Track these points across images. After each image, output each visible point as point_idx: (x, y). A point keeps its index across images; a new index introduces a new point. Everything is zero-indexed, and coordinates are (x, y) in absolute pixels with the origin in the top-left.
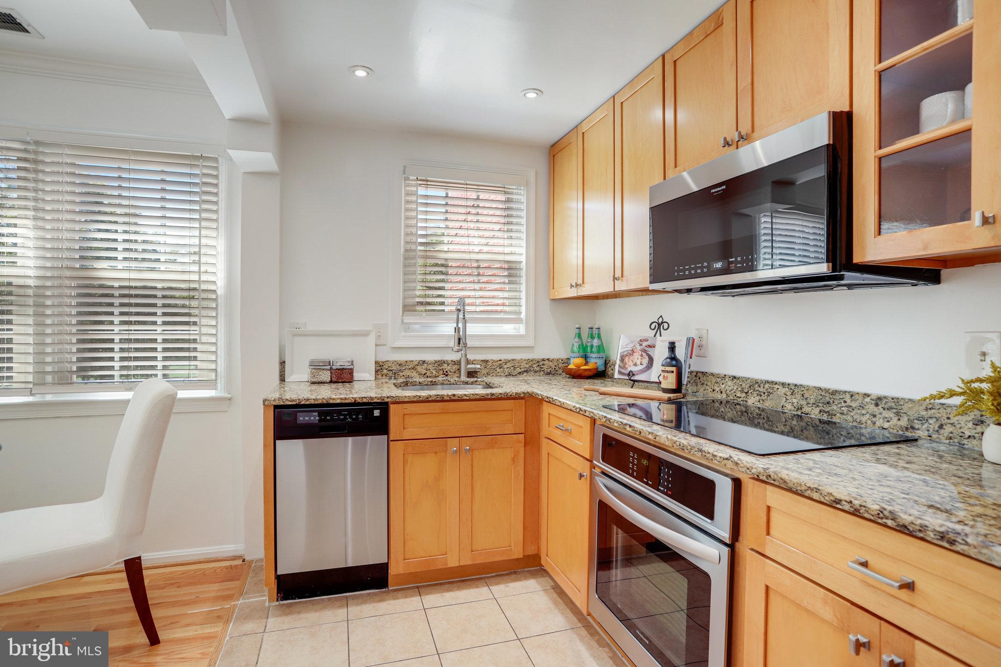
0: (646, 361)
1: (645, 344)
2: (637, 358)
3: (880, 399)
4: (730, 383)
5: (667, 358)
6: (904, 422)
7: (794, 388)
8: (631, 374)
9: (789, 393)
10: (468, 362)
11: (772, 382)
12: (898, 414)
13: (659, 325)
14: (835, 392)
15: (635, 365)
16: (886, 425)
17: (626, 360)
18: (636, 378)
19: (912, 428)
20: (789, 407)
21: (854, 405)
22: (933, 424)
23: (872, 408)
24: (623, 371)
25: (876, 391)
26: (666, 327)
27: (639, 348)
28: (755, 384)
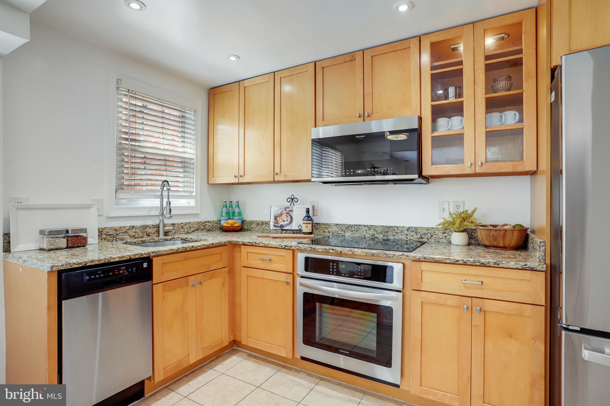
0: (289, 219)
1: (288, 210)
2: (284, 217)
3: (409, 228)
4: (334, 227)
5: (306, 216)
6: (419, 236)
7: (370, 227)
8: (282, 226)
9: (367, 230)
10: (165, 226)
11: (359, 225)
12: (416, 233)
13: (292, 199)
14: (390, 227)
15: (284, 221)
16: (412, 238)
17: (278, 218)
18: (284, 228)
19: (422, 238)
20: (368, 235)
21: (398, 232)
22: (429, 236)
23: (406, 232)
24: (276, 225)
25: (407, 225)
26: (296, 200)
27: (285, 212)
28: (349, 227)
